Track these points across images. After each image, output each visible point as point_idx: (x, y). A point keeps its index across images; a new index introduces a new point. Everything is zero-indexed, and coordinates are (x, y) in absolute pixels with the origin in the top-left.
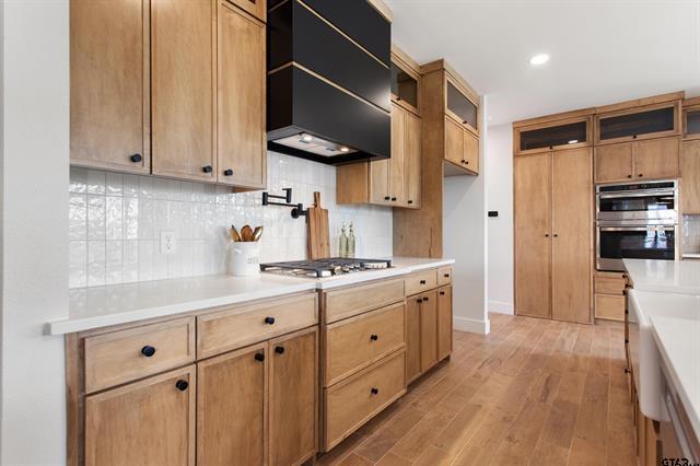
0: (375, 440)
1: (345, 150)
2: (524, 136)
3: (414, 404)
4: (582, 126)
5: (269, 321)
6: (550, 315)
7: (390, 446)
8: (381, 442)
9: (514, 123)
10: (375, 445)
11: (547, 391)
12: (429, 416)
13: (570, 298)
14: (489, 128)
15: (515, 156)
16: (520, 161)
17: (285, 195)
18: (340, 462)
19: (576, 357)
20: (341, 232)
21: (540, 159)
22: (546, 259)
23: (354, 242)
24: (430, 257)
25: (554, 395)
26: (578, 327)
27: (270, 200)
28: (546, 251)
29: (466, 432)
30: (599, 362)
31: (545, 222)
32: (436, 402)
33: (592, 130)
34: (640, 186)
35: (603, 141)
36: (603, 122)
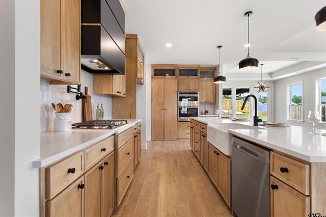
0: (131, 197)
1: (107, 68)
2: (155, 70)
3: (137, 180)
4: (174, 70)
5: (104, 150)
6: (164, 139)
7: (138, 197)
8: (133, 197)
9: (152, 65)
10: (131, 199)
11: (176, 164)
12: (145, 182)
13: (170, 131)
14: (147, 65)
15: (152, 78)
16: (154, 80)
17: (77, 88)
18: (122, 210)
19: (178, 151)
20: (97, 108)
21: (160, 80)
22: (163, 118)
23: (103, 113)
24: (131, 118)
25: (179, 164)
26: (173, 142)
27: (72, 90)
28: (163, 115)
29: (160, 183)
30: (185, 151)
31: (162, 104)
32: (144, 177)
33: (177, 72)
34: (189, 93)
35: (180, 77)
36: (180, 70)
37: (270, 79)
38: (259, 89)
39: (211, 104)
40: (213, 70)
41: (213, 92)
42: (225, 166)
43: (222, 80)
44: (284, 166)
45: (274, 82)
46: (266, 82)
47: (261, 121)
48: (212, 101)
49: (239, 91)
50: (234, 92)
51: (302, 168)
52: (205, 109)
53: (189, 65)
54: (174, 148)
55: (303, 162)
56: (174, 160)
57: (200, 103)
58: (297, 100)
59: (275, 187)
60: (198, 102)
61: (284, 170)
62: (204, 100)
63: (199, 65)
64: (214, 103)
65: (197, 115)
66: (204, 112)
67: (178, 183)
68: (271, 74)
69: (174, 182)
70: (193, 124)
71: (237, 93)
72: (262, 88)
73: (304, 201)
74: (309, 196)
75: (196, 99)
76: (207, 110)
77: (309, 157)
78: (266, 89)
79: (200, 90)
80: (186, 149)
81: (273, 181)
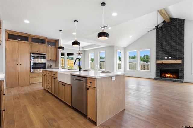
2: (9, 34)
6: (19, 86)
11: (35, 98)
13: (24, 80)
15: (6, 40)
16: (8, 42)
19: (33, 91)
33: (30, 39)
34: (40, 54)
35: (32, 43)
36: (32, 38)
37: (82, 50)
38: (78, 54)
39: (53, 61)
40: (55, 42)
41: (55, 54)
42: (68, 90)
43: (62, 49)
44: (90, 81)
45: (84, 51)
46: (81, 51)
47: (81, 69)
48: (54, 59)
49: (68, 54)
50: (66, 55)
51: (95, 80)
52: (50, 64)
53: (40, 36)
54: (30, 90)
55: (95, 79)
56: (33, 96)
57: (47, 60)
58: (92, 60)
59: (88, 89)
60: (46, 60)
61: (91, 83)
62: (50, 58)
63: (47, 37)
64: (56, 61)
65: (45, 68)
66: (49, 66)
67: (40, 106)
68: (83, 47)
69: (37, 107)
70: (45, 73)
71: (67, 55)
72: (79, 54)
73: (95, 89)
74: (96, 88)
75: (44, 58)
76: (51, 65)
77: (96, 77)
78: (81, 54)
79: (47, 53)
80: (40, 89)
81: (87, 87)
